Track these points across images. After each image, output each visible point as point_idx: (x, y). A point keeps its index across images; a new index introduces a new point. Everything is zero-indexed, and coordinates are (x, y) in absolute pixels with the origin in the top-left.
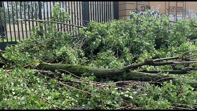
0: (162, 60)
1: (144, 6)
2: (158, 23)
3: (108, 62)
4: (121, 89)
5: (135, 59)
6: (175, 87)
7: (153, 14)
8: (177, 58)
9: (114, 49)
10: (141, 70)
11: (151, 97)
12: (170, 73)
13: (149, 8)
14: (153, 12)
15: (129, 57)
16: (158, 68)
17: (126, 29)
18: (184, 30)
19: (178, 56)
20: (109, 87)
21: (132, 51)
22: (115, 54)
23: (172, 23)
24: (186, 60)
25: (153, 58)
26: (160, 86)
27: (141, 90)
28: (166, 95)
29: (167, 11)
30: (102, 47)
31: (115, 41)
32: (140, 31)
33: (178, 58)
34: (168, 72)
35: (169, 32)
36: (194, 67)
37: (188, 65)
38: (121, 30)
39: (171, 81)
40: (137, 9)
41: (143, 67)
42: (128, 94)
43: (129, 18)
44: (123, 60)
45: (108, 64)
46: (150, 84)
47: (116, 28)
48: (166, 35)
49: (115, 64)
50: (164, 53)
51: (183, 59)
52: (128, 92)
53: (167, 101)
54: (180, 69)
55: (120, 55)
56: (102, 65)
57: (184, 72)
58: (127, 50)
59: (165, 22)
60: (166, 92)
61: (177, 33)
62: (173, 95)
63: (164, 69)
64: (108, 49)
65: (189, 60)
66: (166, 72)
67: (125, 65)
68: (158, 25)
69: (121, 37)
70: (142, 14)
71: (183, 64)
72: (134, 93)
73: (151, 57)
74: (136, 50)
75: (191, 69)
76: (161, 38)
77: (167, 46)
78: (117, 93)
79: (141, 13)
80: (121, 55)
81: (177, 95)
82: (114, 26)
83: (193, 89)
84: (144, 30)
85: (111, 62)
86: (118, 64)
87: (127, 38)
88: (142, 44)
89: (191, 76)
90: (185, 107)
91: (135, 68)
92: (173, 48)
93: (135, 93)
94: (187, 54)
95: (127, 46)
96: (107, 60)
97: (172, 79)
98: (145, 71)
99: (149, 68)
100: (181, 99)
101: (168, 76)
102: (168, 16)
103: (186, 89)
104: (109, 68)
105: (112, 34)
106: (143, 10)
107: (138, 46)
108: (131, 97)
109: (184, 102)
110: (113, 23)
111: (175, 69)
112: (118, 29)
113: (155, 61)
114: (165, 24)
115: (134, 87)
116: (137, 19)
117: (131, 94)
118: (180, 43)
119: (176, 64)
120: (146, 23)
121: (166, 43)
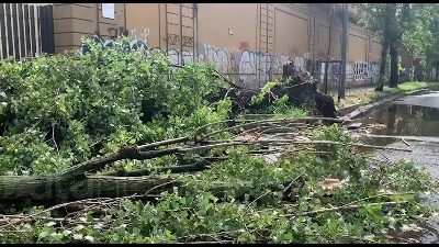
0: (158, 146)
1: (115, 27)
2: (146, 66)
3: (29, 159)
4: (65, 223)
5: (98, 147)
6: (183, 200)
7: (135, 47)
8: (185, 141)
9: (44, 125)
10: (112, 171)
11: (136, 231)
12: (174, 171)
13: (126, 34)
14: (135, 42)
15: (84, 143)
16: (149, 164)
17: (73, 78)
18: (196, 82)
19: (187, 135)
20: (32, 223)
21: (90, 129)
22: (49, 137)
23: (174, 69)
24: (202, 143)
25: (139, 143)
26: (154, 202)
27: (114, 217)
28: (167, 221)
29: (163, 43)
30: (11, 121)
31: (45, 104)
32: (107, 83)
33: (187, 139)
34: (170, 171)
35: (169, 87)
36: (216, 155)
37: (206, 152)
38: (61, 79)
39: (175, 188)
40: (97, 33)
41: (117, 163)
42: (81, 231)
43: (79, 52)
44: (69, 150)
45: (27, 164)
46: (133, 200)
47: (48, 74)
48: (163, 93)
49: (47, 162)
50: (160, 130)
51: (197, 142)
52: (81, 227)
53: (168, 232)
54: (193, 161)
55: (59, 139)
56: (10, 168)
57: (200, 167)
58: (77, 126)
59: (160, 65)
60: (167, 214)
61: (184, 88)
62: (181, 219)
63: (161, 164)
64: (29, 126)
65: (207, 143)
66: (165, 171)
67: (74, 163)
68: (145, 72)
69: (62, 96)
70: (110, 45)
71: (197, 151)
72: (96, 227)
73: (133, 141)
74: (98, 126)
75: (212, 160)
76: (154, 100)
77: (165, 115)
78: (54, 234)
79: (107, 42)
80: (62, 138)
81: (188, 217)
82: (41, 70)
83: (216, 199)
84: (116, 81)
85: (36, 158)
86: (55, 163)
87: (76, 100)
88: (112, 113)
89: (211, 174)
90: (204, 239)
91: (99, 167)
92: (178, 120)
93: (99, 226)
94: (204, 130)
95: (77, 116)
96: (25, 153)
97: (178, 184)
98: (122, 173)
99: (129, 166)
100: (196, 224)
101: (169, 179)
102: (166, 53)
103: (205, 201)
104: (31, 173)
105: (36, 89)
106: (112, 38)
107: (104, 117)
108: (88, 238)
109: (201, 229)
110: (41, 61)
111: (182, 162)
112: (54, 78)
113: (142, 150)
114: (161, 70)
115: (97, 214)
116: (100, 54)
117: (90, 232)
118: (191, 109)
119: (184, 152)
120: (119, 66)
121: (163, 110)
